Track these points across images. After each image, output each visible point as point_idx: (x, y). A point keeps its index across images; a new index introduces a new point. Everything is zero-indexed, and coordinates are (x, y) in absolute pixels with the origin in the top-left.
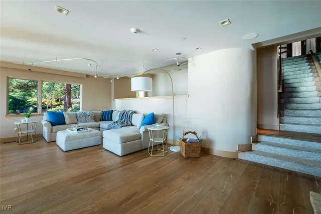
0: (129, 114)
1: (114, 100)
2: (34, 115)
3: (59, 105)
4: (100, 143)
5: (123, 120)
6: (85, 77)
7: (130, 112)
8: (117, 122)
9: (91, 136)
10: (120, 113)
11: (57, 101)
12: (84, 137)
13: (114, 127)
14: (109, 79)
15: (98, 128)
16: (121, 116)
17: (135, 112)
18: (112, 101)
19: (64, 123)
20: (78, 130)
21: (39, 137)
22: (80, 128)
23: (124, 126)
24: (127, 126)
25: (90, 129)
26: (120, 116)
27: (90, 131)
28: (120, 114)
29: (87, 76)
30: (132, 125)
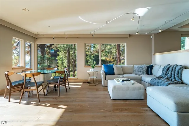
0: (177, 69)
1: (154, 55)
2: (97, 67)
3: (114, 61)
4: (143, 98)
5: (169, 75)
6: (128, 37)
7: (179, 67)
8: (161, 77)
9: (134, 89)
10: (163, 67)
11: (113, 58)
12: (128, 89)
13: (158, 83)
14: (150, 35)
15: (140, 81)
16: (165, 70)
17: (186, 68)
18: (152, 55)
19: (114, 74)
20: (123, 81)
21: (99, 82)
22: (124, 79)
23: (173, 84)
24: (176, 84)
25: (133, 82)
26: (163, 71)
27: (133, 84)
28: (163, 69)
29: (130, 35)
30: (182, 83)
